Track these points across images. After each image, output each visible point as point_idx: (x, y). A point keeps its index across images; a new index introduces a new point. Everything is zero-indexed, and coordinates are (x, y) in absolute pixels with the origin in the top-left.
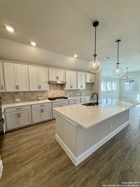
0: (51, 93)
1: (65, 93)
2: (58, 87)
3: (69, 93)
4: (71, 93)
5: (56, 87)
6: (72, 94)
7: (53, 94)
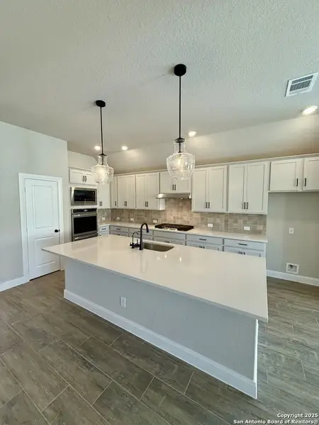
0: (171, 215)
1: (202, 219)
2: (185, 204)
3: (211, 219)
4: (218, 221)
5: (180, 205)
6: (223, 224)
7: (174, 218)
